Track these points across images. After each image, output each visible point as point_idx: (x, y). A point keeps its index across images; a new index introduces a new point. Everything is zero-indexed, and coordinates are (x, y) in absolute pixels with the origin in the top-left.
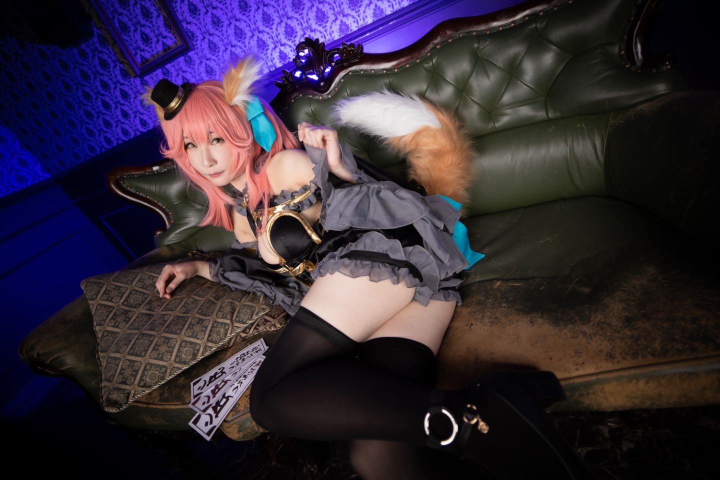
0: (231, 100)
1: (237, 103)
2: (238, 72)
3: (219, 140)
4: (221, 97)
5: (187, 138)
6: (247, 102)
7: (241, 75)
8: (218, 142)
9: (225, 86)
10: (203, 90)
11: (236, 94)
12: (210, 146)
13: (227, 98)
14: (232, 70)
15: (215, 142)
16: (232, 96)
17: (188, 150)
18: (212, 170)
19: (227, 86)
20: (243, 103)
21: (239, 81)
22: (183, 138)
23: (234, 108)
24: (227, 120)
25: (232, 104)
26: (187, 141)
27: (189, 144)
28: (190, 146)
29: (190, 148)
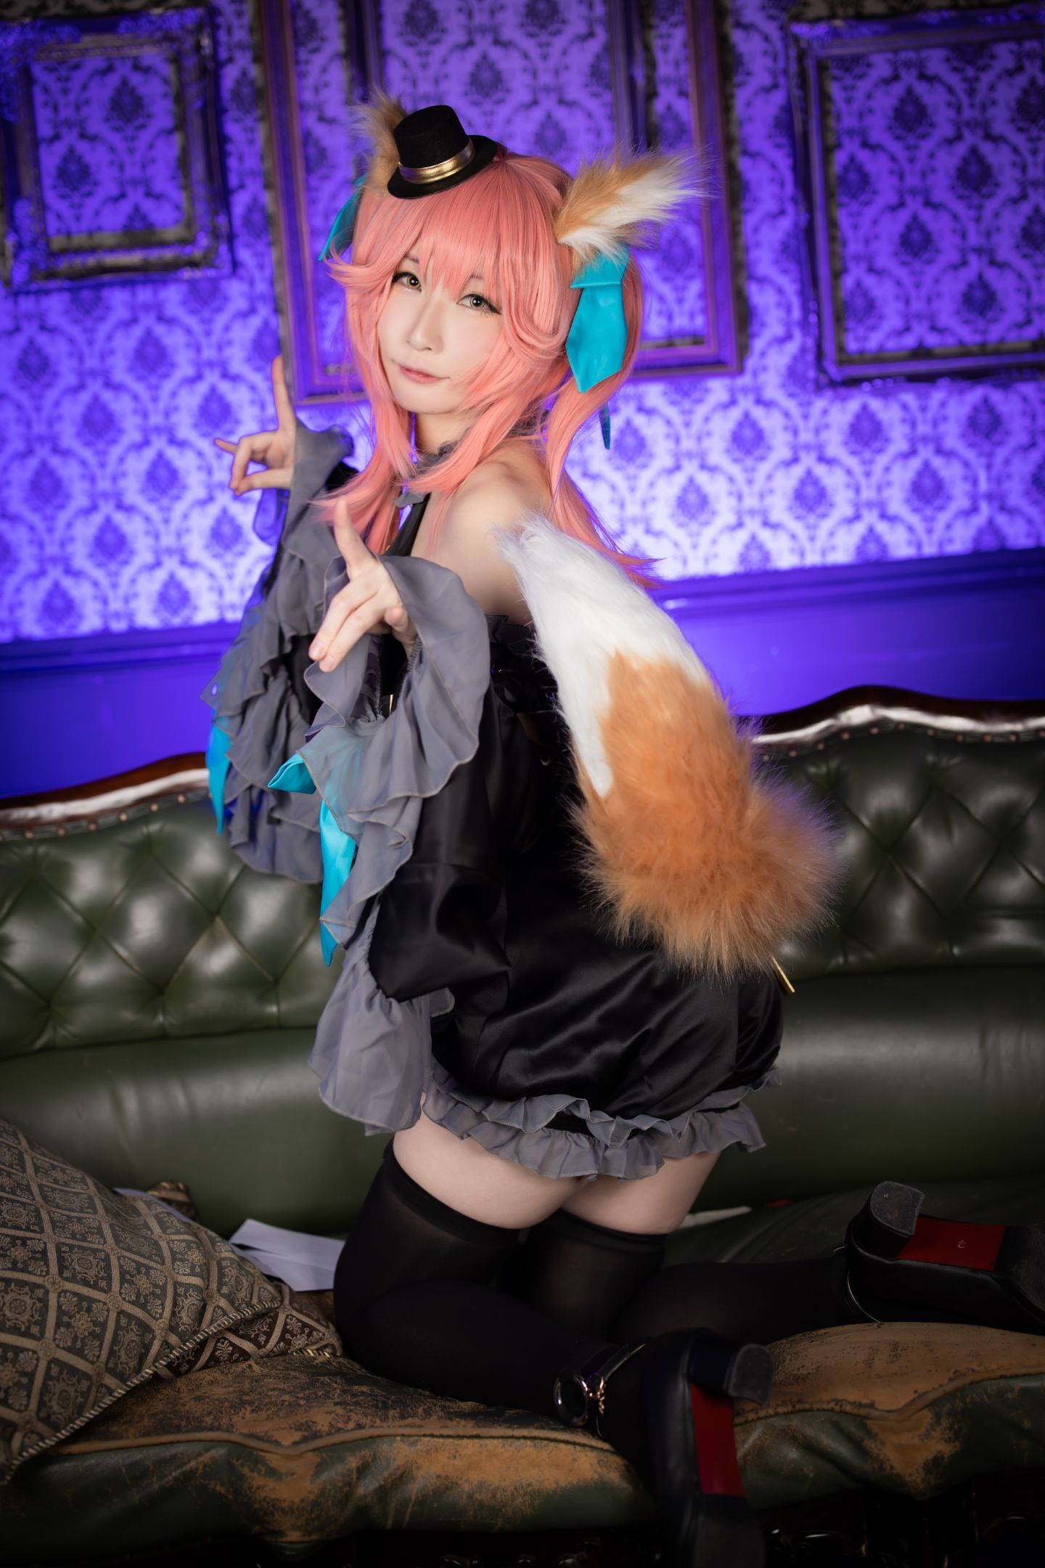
0: (566, 230)
1: (573, 244)
3: (480, 301)
4: (552, 213)
5: (416, 261)
6: (599, 253)
7: (625, 190)
8: (476, 305)
9: (572, 194)
10: (516, 174)
11: (585, 223)
12: (453, 307)
13: (562, 221)
15: (467, 302)
16: (575, 222)
17: (397, 287)
18: (419, 360)
19: (578, 195)
20: (588, 251)
21: (610, 198)
22: (406, 256)
23: (562, 251)
24: (531, 270)
25: (564, 241)
26: (408, 266)
27: (405, 274)
28: (405, 280)
29: (403, 284)
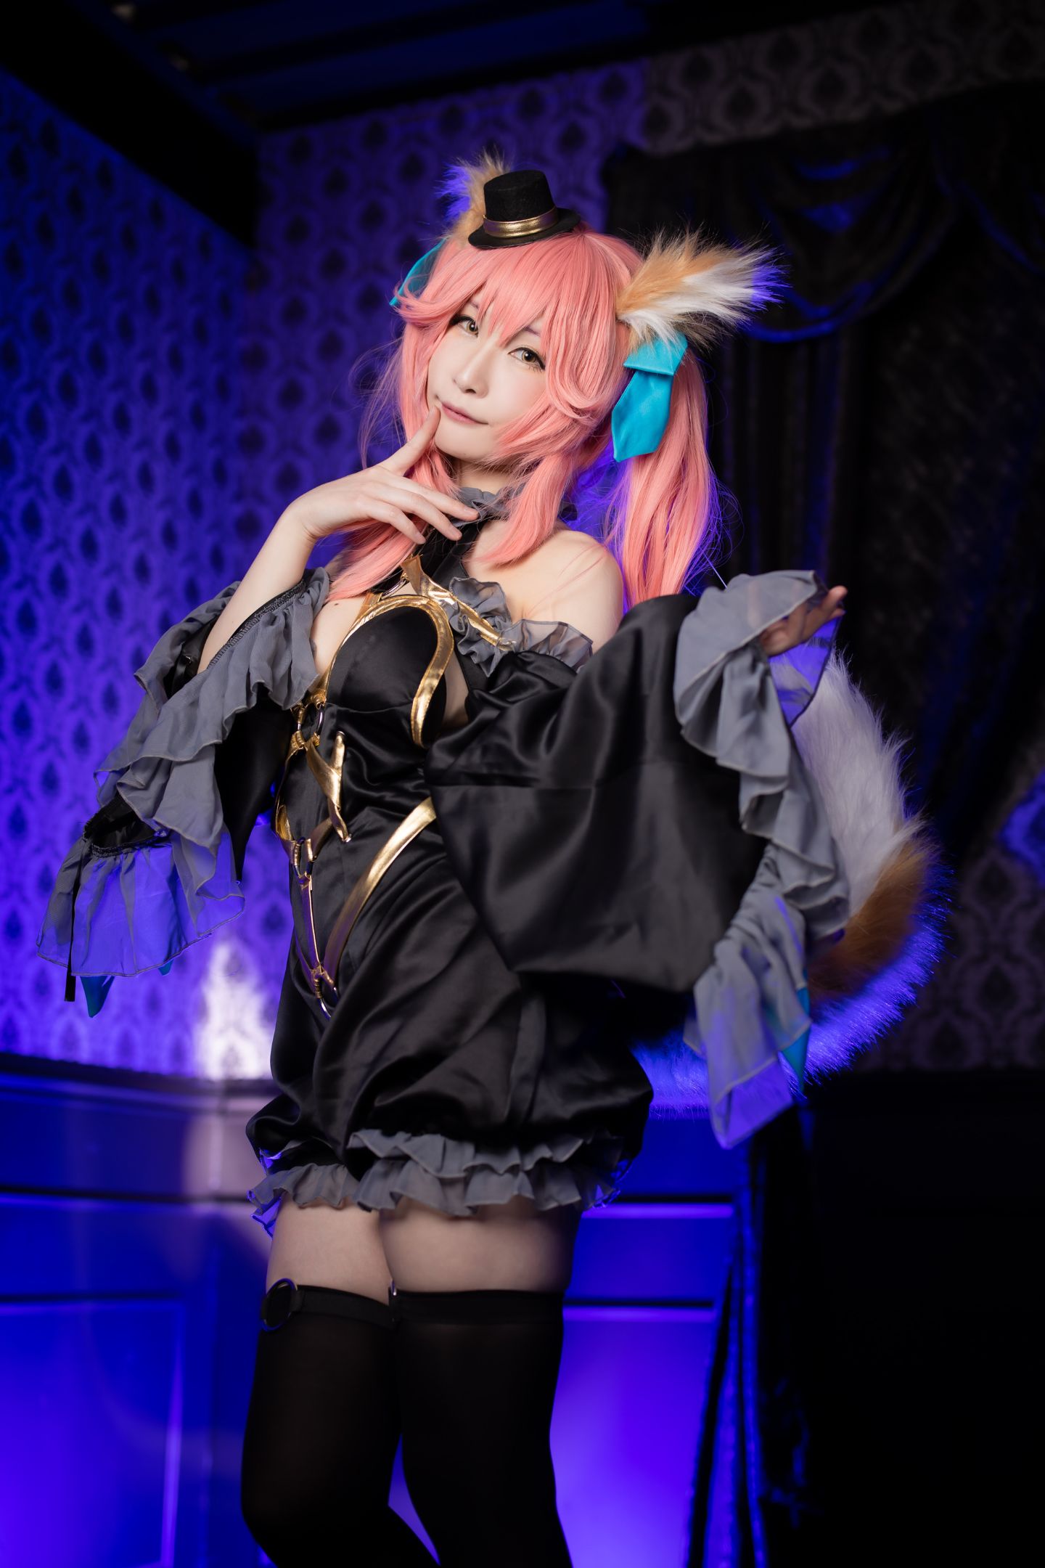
0: (628, 307)
1: (633, 323)
2: (691, 269)
3: (532, 356)
4: (614, 285)
5: (477, 307)
6: (654, 336)
7: (691, 280)
8: (528, 359)
9: (640, 275)
10: (592, 247)
11: (648, 305)
12: (505, 355)
13: (624, 299)
14: (683, 258)
15: (520, 355)
16: (636, 302)
17: (455, 330)
18: (462, 401)
19: (645, 276)
20: (646, 330)
21: (675, 284)
22: (468, 301)
23: (620, 324)
24: (585, 334)
25: (622, 317)
26: (470, 311)
27: (468, 319)
28: (465, 324)
29: (462, 327)
